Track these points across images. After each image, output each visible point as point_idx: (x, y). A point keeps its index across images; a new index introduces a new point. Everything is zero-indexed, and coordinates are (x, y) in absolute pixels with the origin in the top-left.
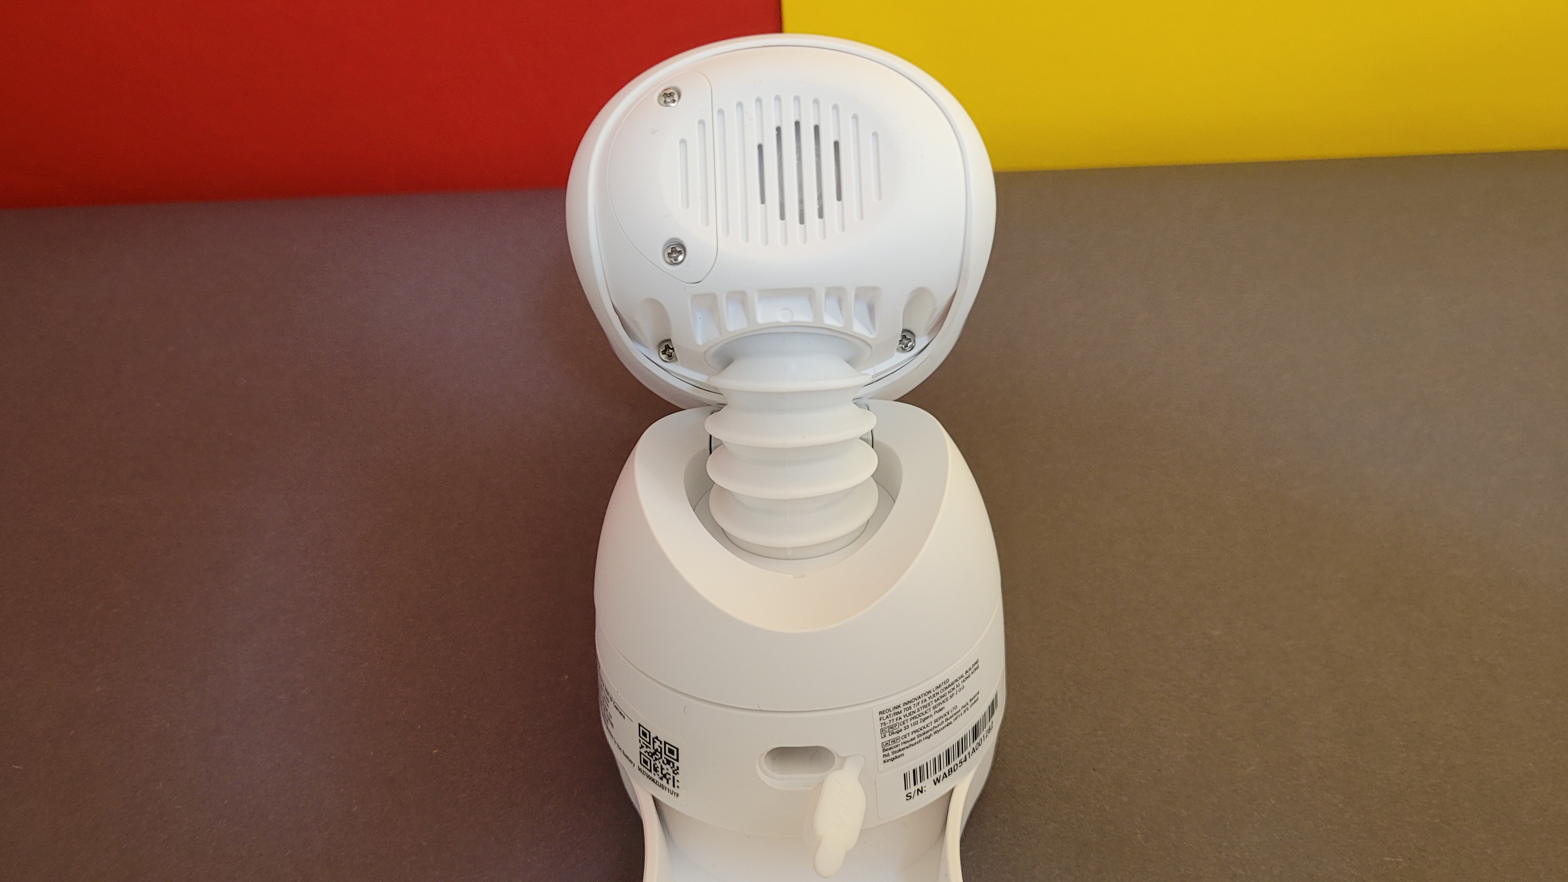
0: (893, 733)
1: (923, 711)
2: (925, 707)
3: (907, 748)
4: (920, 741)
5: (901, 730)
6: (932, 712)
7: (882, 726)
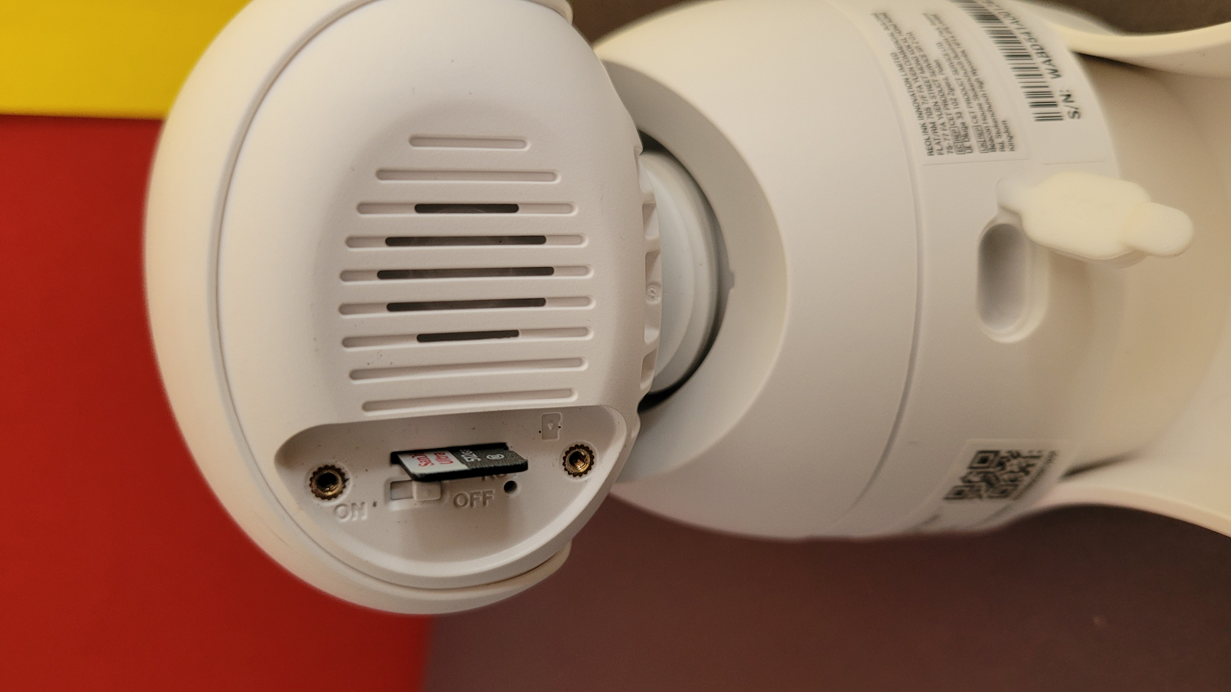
0: (966, 136)
1: (935, 90)
2: (930, 87)
3: (993, 115)
4: (985, 96)
5: (963, 123)
6: (940, 77)
7: (952, 153)
